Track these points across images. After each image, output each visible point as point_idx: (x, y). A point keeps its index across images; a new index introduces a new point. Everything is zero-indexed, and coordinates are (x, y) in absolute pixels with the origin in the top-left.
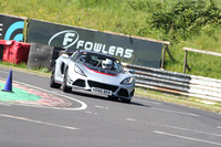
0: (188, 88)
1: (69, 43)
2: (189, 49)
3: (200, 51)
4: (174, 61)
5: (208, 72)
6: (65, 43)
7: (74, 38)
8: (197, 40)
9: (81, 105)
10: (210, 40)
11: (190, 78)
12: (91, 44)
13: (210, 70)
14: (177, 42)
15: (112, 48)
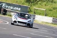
0: (35, 18)
1: (4, 6)
2: (35, 8)
3: (38, 9)
4: (31, 11)
5: (40, 14)
9: (7, 23)
11: (35, 16)
13: (40, 13)
14: (32, 6)
15: (15, 8)
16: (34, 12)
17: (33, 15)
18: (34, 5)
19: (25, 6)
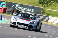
0: (48, 19)
3: (52, 10)
5: (54, 16)
7: (18, 6)
8: (51, 7)
11: (49, 17)
12: (23, 8)
13: (54, 15)
14: (45, 8)
15: (28, 9)
17: (47, 17)
18: (47, 7)
19: (38, 7)
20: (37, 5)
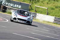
0: (36, 17)
1: (4, 3)
2: (36, 6)
3: (39, 7)
4: (32, 9)
5: (41, 13)
6: (3, 3)
9: (7, 20)
10: (42, 4)
11: (36, 14)
13: (42, 12)
14: (33, 4)
15: (15, 5)
16: (36, 10)
18: (35, 3)
19: (26, 3)
20: (25, 2)
